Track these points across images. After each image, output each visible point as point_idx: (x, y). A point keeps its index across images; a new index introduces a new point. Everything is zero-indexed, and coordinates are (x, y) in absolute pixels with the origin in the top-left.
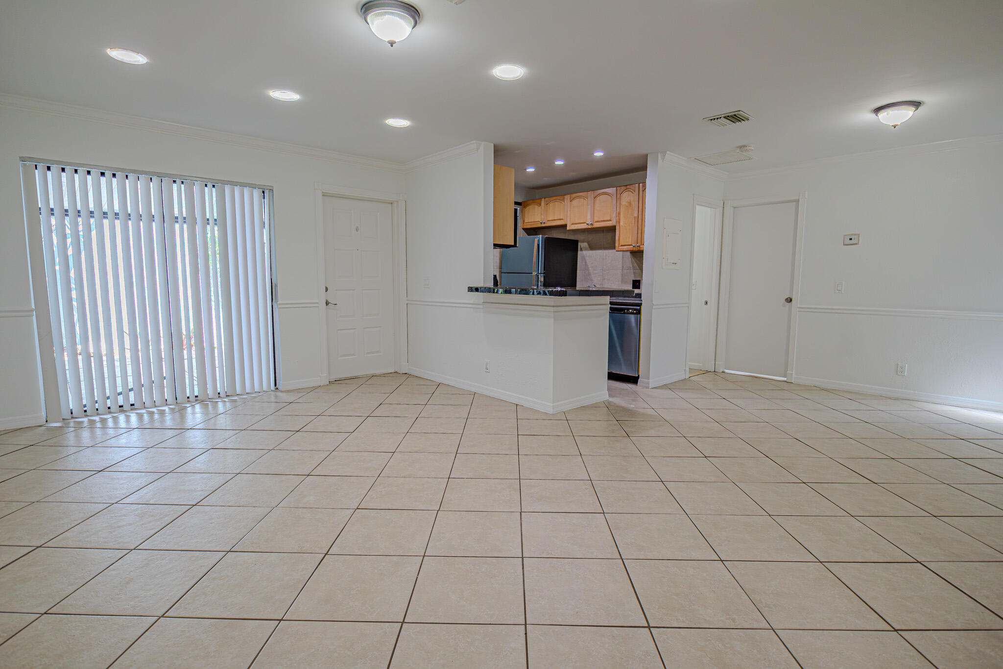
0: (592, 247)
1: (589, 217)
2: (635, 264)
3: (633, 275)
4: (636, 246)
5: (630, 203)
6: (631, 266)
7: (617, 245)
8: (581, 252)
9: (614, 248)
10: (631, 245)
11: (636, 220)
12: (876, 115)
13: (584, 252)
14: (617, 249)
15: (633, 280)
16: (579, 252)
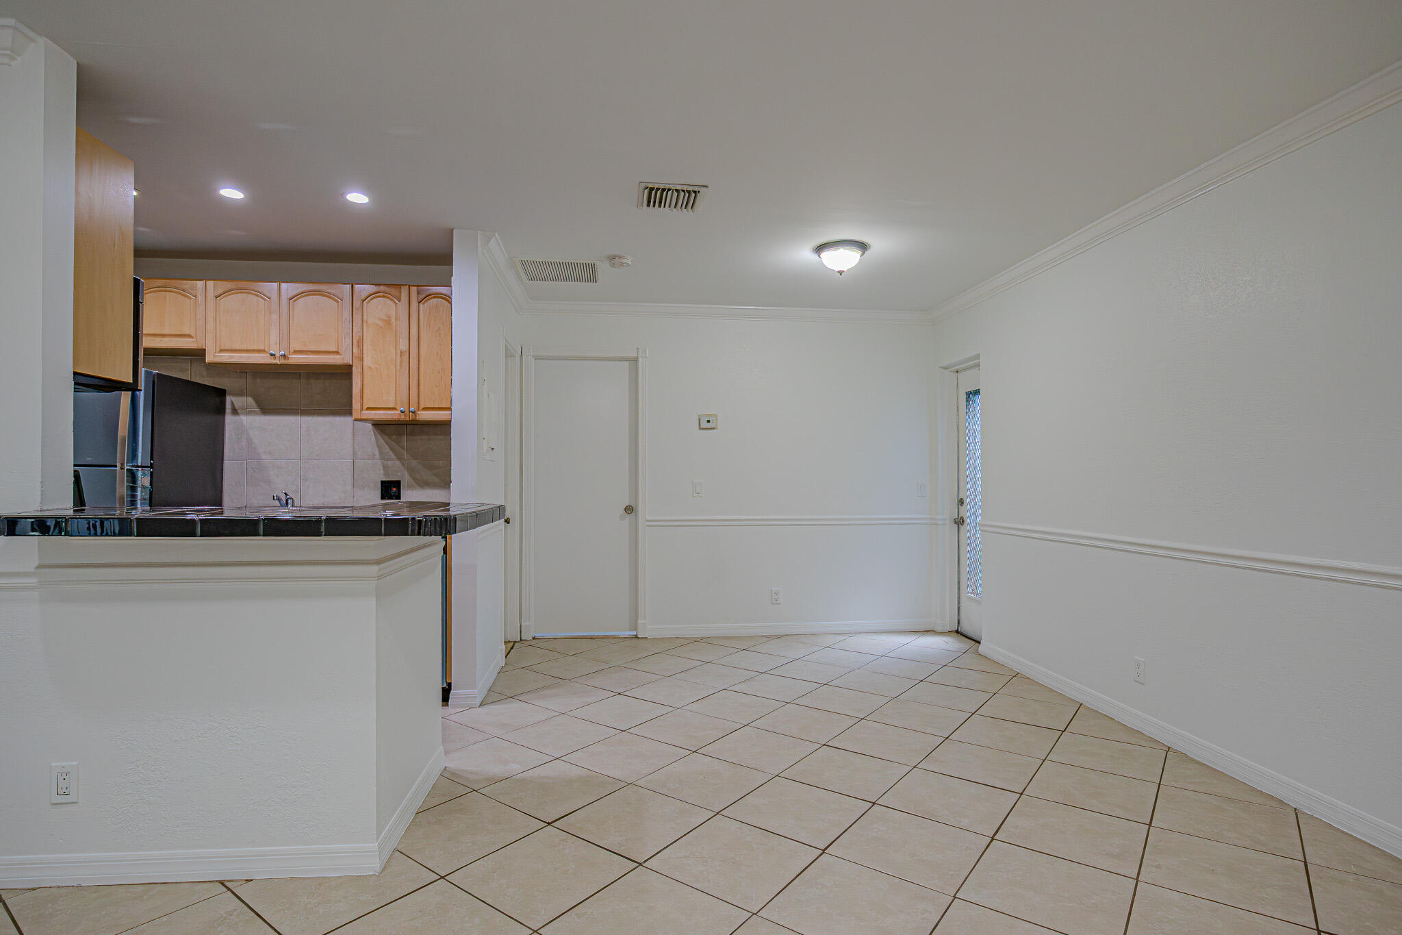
0: (266, 408)
1: (274, 337)
2: (387, 449)
3: (382, 472)
4: (407, 412)
5: (388, 322)
6: (377, 453)
7: (356, 405)
8: (236, 418)
9: (348, 411)
10: (394, 409)
11: (405, 357)
12: (819, 256)
13: (243, 418)
14: (355, 415)
15: (382, 482)
16: (229, 419)
